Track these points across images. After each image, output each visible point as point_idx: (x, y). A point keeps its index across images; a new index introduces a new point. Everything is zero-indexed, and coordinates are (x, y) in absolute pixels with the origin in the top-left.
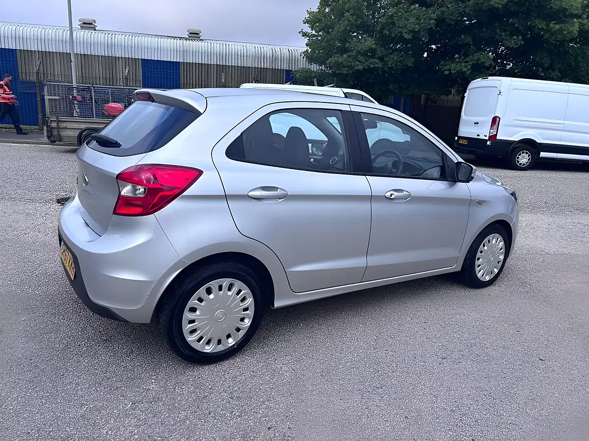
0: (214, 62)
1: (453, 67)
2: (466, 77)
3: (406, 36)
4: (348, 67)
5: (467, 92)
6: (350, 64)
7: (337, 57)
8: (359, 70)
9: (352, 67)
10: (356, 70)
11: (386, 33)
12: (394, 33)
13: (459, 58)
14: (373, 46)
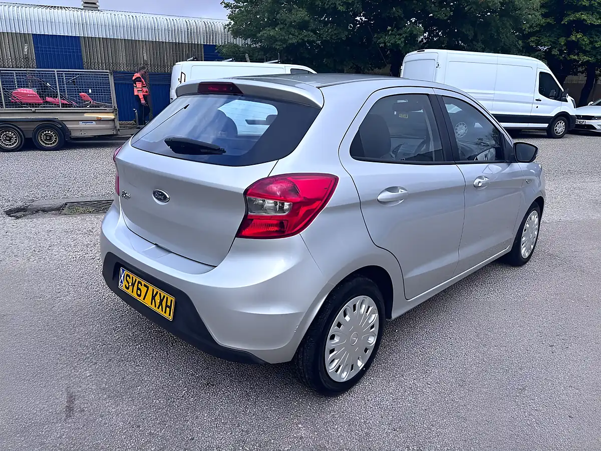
0: (120, 36)
1: (388, 39)
2: (400, 50)
3: (340, 8)
4: (281, 40)
5: (404, 64)
6: (283, 38)
7: (269, 30)
8: (293, 44)
9: (284, 41)
10: (289, 44)
11: (319, 4)
12: (327, 4)
13: (392, 31)
14: (307, 18)
